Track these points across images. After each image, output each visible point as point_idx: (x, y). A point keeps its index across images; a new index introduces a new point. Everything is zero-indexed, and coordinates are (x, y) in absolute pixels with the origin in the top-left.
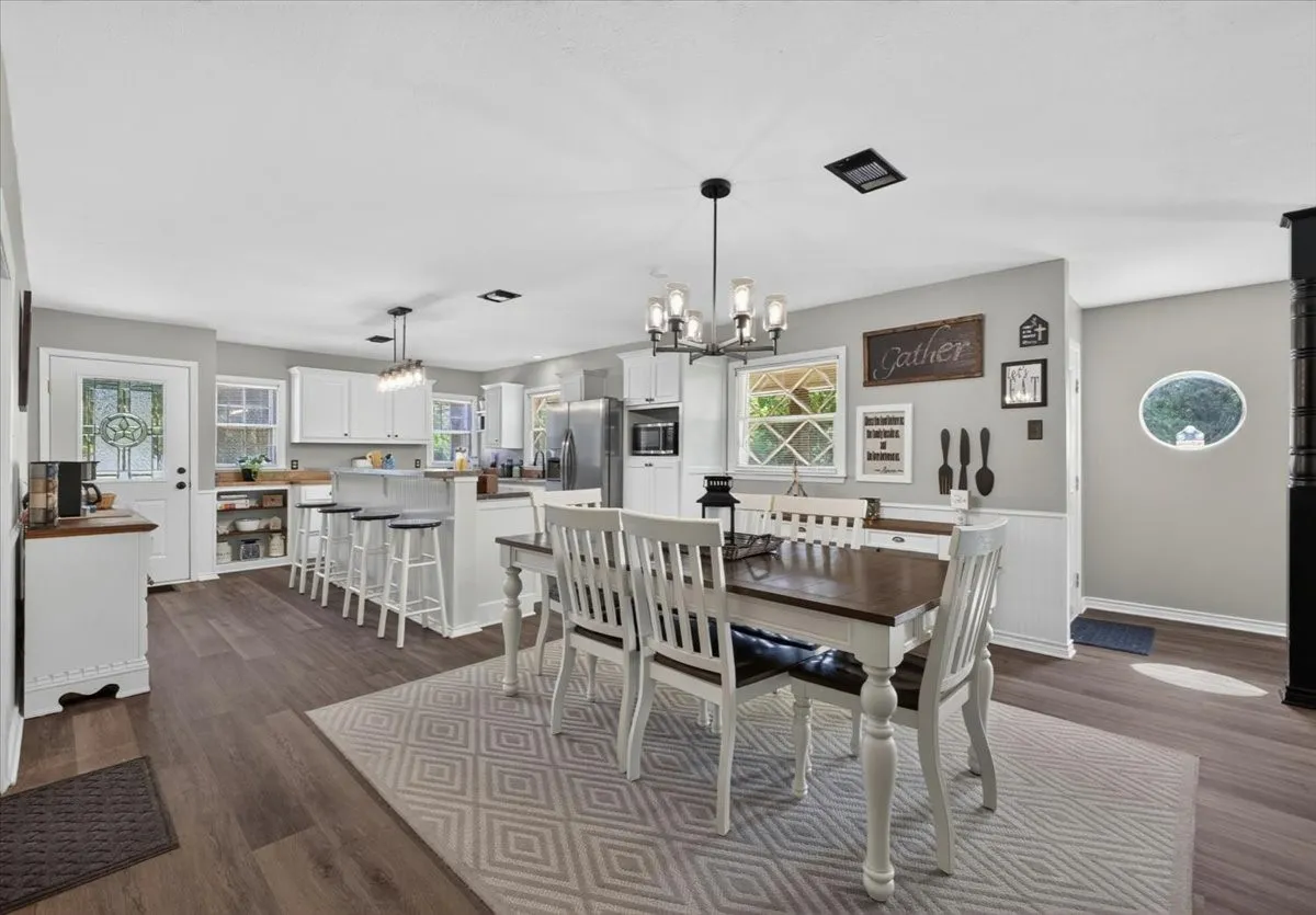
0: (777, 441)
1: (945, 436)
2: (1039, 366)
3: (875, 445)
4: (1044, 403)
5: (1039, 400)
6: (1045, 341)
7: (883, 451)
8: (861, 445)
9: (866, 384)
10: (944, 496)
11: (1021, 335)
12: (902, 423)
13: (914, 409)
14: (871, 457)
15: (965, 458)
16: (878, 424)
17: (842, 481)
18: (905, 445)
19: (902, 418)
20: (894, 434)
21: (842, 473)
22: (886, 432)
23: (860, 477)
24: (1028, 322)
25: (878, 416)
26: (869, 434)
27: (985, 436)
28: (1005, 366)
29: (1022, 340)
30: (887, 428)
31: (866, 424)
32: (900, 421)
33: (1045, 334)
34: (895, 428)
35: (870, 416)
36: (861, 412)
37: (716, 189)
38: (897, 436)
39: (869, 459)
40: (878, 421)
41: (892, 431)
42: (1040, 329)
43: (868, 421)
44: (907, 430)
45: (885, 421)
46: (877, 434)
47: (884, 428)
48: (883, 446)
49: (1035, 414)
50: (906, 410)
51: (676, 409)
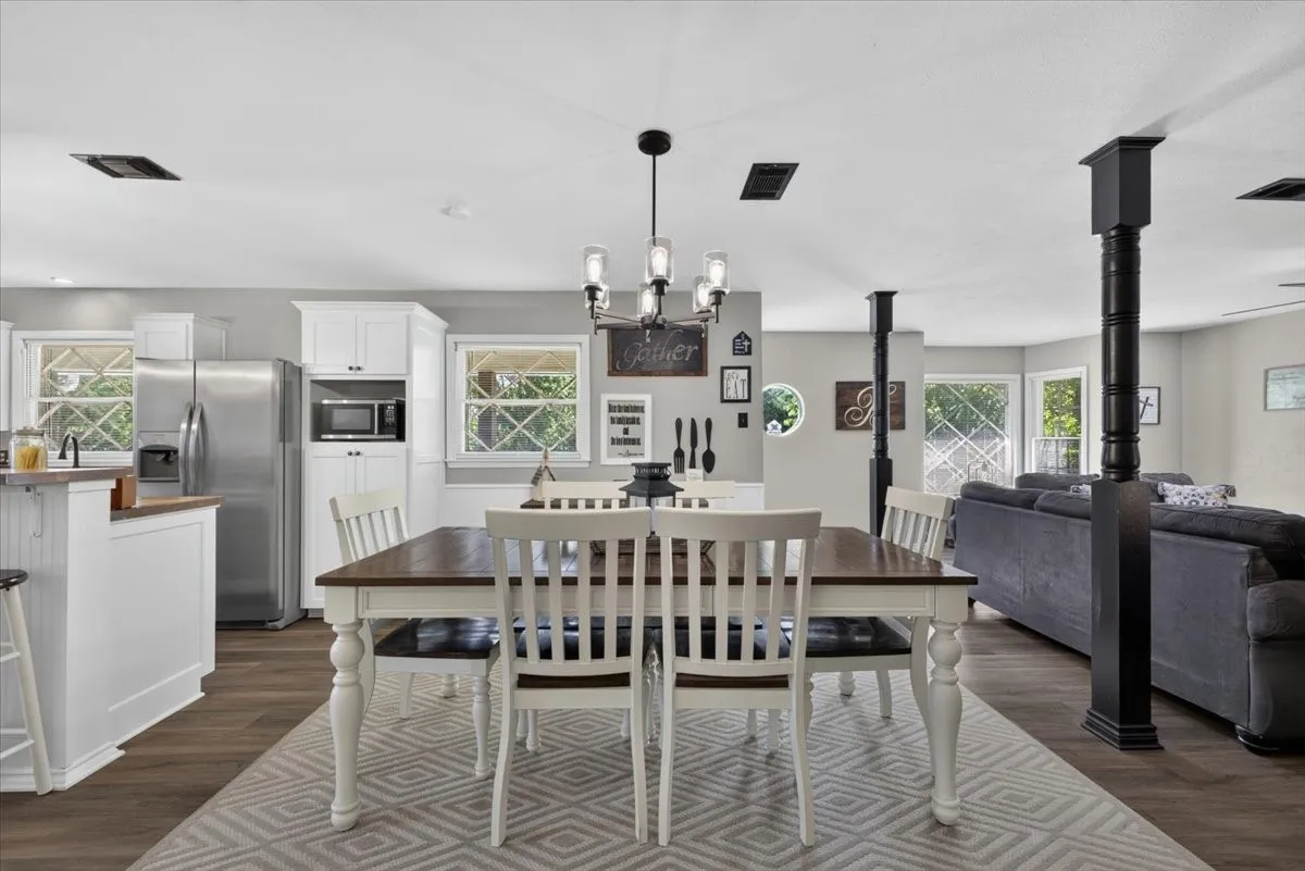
0: (513, 427)
1: (679, 424)
2: (746, 371)
3: (618, 431)
4: (749, 401)
5: (746, 398)
6: (749, 353)
7: (626, 436)
8: (606, 430)
9: (610, 374)
10: (680, 475)
11: (734, 345)
12: (643, 412)
13: (653, 398)
14: (614, 441)
15: (694, 443)
16: (620, 411)
17: (587, 465)
18: (646, 430)
19: (643, 407)
20: (635, 421)
21: (587, 457)
22: (628, 419)
23: (605, 460)
24: (739, 337)
25: (622, 404)
26: (613, 421)
27: (709, 424)
28: (723, 368)
29: (734, 349)
30: (630, 415)
31: (610, 411)
32: (641, 409)
33: (750, 347)
34: (636, 415)
35: (614, 404)
36: (605, 399)
37: (655, 143)
38: (639, 423)
39: (613, 443)
40: (620, 409)
41: (634, 418)
42: (746, 343)
43: (611, 408)
44: (647, 418)
45: (627, 409)
46: (620, 421)
47: (627, 416)
48: (626, 431)
49: (742, 408)
50: (646, 400)
51: (403, 382)
